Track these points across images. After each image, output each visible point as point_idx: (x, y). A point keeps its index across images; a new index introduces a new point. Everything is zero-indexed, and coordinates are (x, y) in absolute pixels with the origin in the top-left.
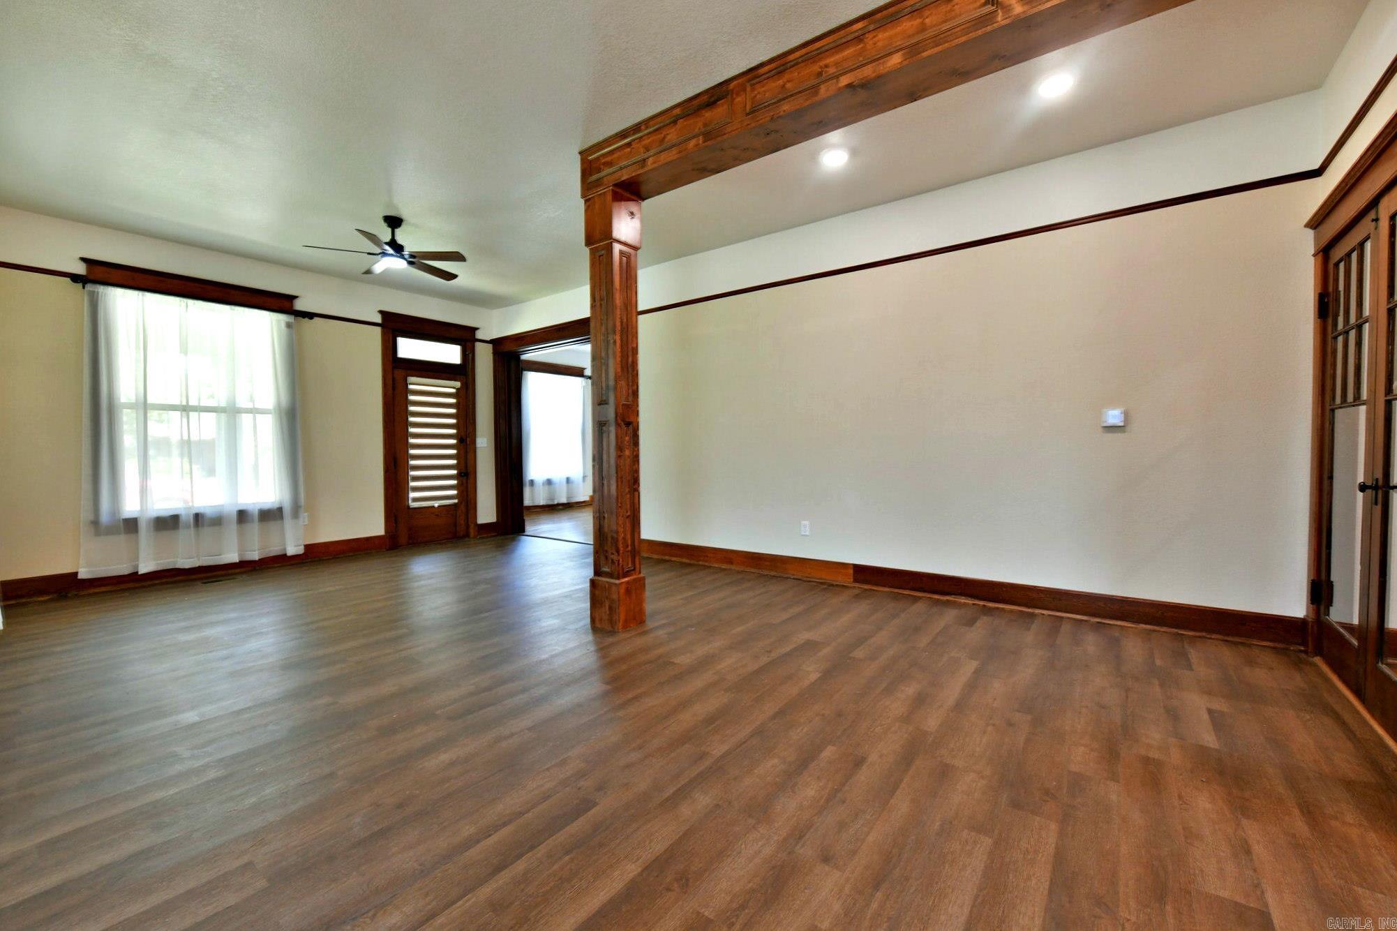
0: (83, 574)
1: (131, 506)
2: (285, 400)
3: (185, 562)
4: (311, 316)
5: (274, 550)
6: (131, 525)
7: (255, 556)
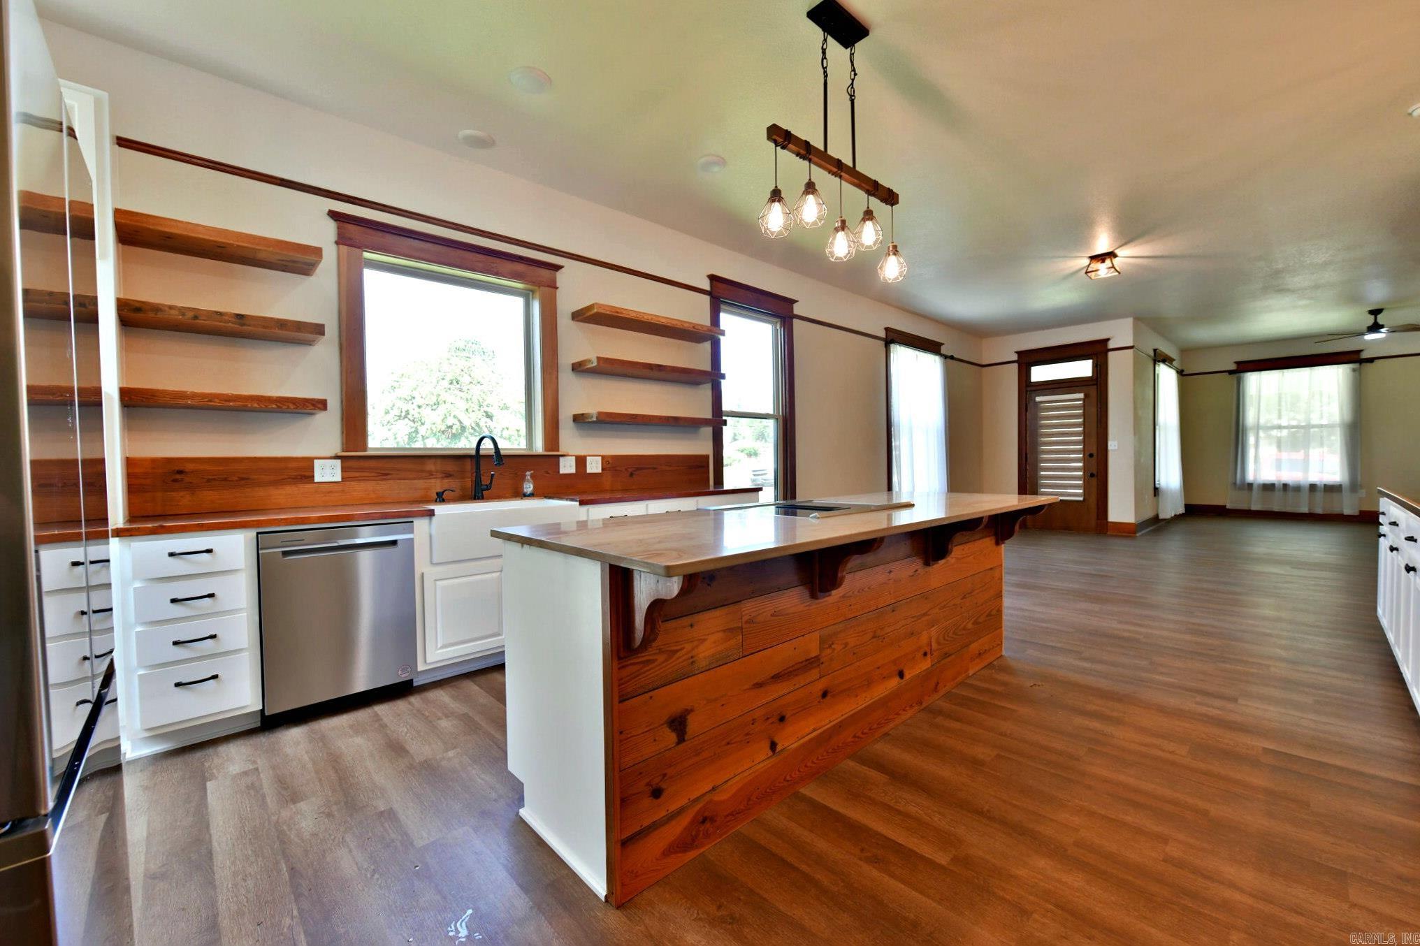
0: (1228, 506)
1: (1250, 477)
2: (1348, 417)
3: (1276, 508)
4: (1371, 360)
5: (1336, 510)
6: (1250, 485)
7: (1319, 510)
